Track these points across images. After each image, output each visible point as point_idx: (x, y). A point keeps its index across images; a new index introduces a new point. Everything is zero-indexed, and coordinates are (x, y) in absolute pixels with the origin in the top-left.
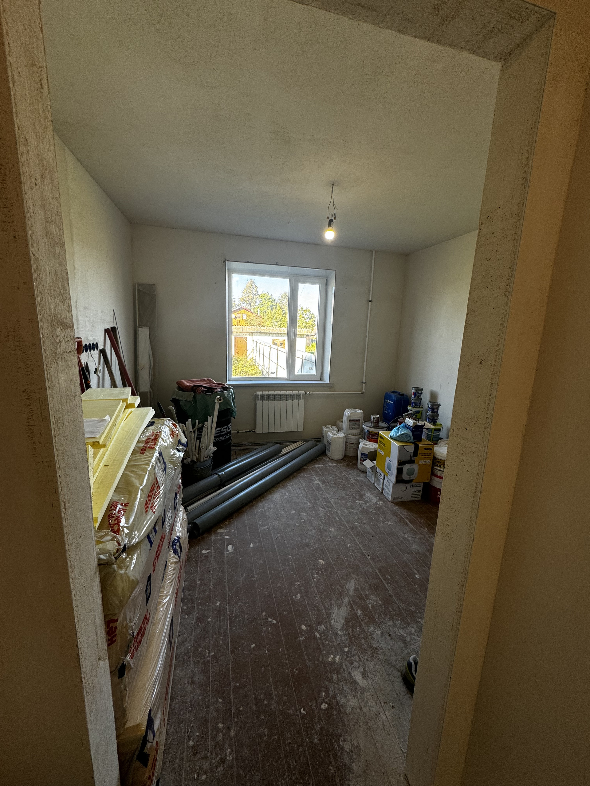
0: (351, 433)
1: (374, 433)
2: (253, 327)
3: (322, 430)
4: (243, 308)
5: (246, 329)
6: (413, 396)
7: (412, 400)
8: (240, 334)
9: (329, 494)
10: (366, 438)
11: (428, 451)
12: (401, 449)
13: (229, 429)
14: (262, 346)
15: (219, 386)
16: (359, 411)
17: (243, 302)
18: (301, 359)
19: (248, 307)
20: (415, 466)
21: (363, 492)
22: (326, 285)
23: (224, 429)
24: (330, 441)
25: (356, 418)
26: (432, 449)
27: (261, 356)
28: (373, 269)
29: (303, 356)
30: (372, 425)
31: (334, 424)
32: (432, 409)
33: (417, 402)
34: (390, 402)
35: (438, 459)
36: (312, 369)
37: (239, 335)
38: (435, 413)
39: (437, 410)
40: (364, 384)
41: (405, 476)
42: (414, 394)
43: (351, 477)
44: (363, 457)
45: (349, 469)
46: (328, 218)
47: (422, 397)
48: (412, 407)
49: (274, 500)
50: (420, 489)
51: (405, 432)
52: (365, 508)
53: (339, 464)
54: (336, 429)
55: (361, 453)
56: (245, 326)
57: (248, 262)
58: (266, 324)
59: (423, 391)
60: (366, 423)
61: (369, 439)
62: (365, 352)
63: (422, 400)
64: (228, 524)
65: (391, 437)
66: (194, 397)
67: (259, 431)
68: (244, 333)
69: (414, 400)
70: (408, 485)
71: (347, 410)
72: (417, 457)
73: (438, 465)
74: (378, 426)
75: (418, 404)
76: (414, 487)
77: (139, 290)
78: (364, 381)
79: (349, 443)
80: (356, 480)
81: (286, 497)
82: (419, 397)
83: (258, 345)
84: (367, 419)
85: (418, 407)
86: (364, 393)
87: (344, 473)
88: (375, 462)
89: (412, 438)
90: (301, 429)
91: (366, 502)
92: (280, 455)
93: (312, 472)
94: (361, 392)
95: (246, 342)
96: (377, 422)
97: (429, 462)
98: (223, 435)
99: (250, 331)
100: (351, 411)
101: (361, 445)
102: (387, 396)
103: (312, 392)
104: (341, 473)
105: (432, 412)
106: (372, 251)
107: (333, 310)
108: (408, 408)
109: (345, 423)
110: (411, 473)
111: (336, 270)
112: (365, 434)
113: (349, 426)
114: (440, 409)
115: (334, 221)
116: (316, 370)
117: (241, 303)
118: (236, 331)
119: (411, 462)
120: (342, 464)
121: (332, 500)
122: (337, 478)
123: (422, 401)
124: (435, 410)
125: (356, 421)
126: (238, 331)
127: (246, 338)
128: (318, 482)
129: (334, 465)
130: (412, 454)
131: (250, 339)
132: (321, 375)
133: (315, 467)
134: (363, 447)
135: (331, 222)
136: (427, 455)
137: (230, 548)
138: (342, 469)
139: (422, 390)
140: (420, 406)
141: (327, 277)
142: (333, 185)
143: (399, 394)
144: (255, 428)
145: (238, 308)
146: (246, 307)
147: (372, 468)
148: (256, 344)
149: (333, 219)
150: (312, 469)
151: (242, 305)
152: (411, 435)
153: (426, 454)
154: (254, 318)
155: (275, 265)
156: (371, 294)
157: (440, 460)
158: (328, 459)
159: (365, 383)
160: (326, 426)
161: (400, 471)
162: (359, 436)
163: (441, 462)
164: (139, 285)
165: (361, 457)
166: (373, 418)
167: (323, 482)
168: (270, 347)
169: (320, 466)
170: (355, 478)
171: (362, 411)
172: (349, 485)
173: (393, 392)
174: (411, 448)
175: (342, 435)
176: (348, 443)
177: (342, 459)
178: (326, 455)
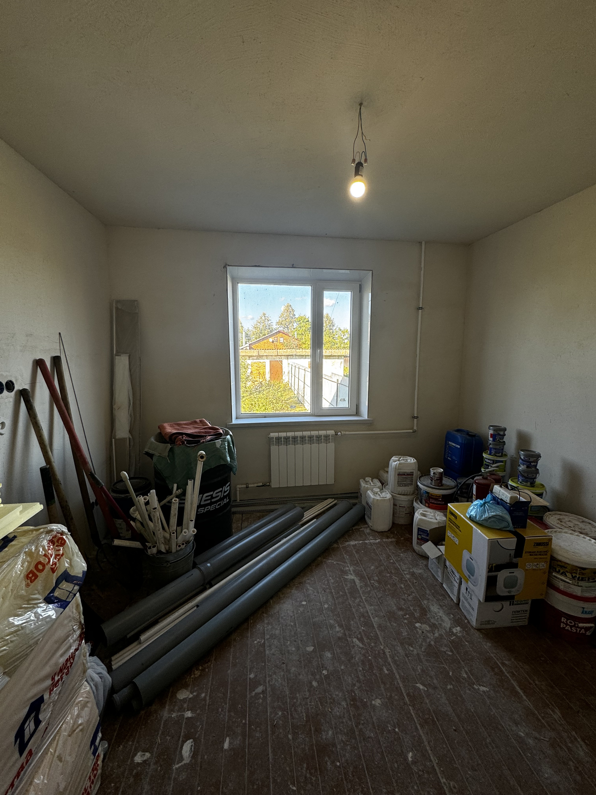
0: (401, 492)
1: (437, 496)
2: (289, 350)
3: (359, 484)
4: (279, 332)
5: (281, 352)
6: (491, 439)
7: (490, 444)
8: (275, 357)
9: (371, 605)
10: (424, 502)
11: (541, 548)
12: (493, 546)
13: (225, 492)
14: (297, 369)
15: (210, 432)
16: (411, 460)
17: (281, 326)
18: (336, 384)
19: (286, 331)
20: (519, 573)
21: (425, 602)
22: (360, 291)
23: (217, 493)
24: (370, 504)
25: (408, 470)
26: (548, 545)
27: (297, 379)
28: (423, 266)
29: (338, 380)
30: (431, 484)
31: (376, 476)
32: (527, 462)
33: (498, 447)
34: (454, 445)
35: (560, 561)
36: (344, 400)
37: (275, 359)
38: (533, 469)
39: (535, 464)
40: (415, 420)
41: (501, 590)
42: (492, 436)
43: (404, 567)
44: (421, 535)
45: (400, 549)
46: (354, 161)
47: (505, 440)
48: (490, 454)
49: (282, 618)
50: (527, 607)
51: (498, 513)
52: (432, 643)
53: (384, 540)
54: (379, 484)
55: (419, 528)
56: (280, 349)
57: (256, 266)
58: (304, 346)
59: (506, 433)
60: (422, 479)
61: (429, 504)
62: (415, 376)
63: (505, 444)
64: (200, 675)
65: (471, 518)
66: (171, 450)
67: (274, 485)
68: (279, 356)
69: (493, 444)
70: (506, 604)
71: (394, 458)
72: (522, 557)
73: (559, 571)
74: (442, 485)
75: (500, 449)
76: (516, 604)
77: (117, 309)
78: (416, 415)
79: (398, 506)
80: (413, 574)
81: (301, 609)
82: (501, 441)
83: (293, 368)
84: (424, 472)
85: (500, 454)
86: (416, 431)
87: (393, 559)
88: (442, 548)
89: (511, 525)
90: (331, 481)
91: (433, 627)
92: (301, 523)
93: (345, 556)
94: (411, 431)
95: (282, 366)
96: (440, 479)
97: (543, 566)
98: (216, 502)
99: (286, 354)
100: (399, 461)
101: (417, 516)
102: (449, 437)
103: (344, 432)
104: (388, 557)
105: (528, 467)
106: (420, 243)
107: (369, 323)
108: (483, 455)
109: (391, 477)
110: (511, 583)
111: (372, 271)
112: (421, 496)
113: (398, 481)
114: (540, 462)
115: (365, 165)
116: (351, 401)
117: (278, 326)
118: (271, 355)
119: (512, 565)
120: (390, 540)
121: (376, 619)
122: (383, 568)
123: (505, 446)
124: (532, 464)
125: (408, 475)
126: (274, 355)
127: (282, 361)
128: (353, 578)
129: (377, 541)
130: (513, 553)
131: (285, 362)
132: (357, 408)
133: (349, 545)
134: (420, 519)
135: (359, 166)
136: (540, 555)
137: (187, 748)
138: (389, 549)
139: (505, 430)
140: (502, 454)
141: (361, 281)
142: (361, 104)
143: (468, 433)
144: (270, 482)
145: (276, 331)
146: (283, 331)
147: (439, 558)
148: (292, 368)
149: (363, 161)
150: (344, 548)
151: (279, 329)
152: (508, 517)
153: (538, 552)
154: (291, 341)
155: (291, 268)
156: (421, 298)
157: (565, 563)
158: (368, 531)
159: (417, 417)
160: (364, 479)
161: (491, 582)
162: (413, 496)
163: (566, 568)
164: (118, 302)
165: (418, 534)
166: (434, 473)
167: (362, 578)
168: (305, 370)
169: (356, 542)
170: (410, 569)
171: (415, 460)
172: (403, 586)
173: (458, 431)
174: (511, 542)
175: (387, 495)
176: (396, 505)
177: (389, 531)
178: (366, 523)
